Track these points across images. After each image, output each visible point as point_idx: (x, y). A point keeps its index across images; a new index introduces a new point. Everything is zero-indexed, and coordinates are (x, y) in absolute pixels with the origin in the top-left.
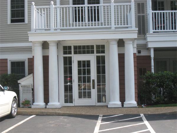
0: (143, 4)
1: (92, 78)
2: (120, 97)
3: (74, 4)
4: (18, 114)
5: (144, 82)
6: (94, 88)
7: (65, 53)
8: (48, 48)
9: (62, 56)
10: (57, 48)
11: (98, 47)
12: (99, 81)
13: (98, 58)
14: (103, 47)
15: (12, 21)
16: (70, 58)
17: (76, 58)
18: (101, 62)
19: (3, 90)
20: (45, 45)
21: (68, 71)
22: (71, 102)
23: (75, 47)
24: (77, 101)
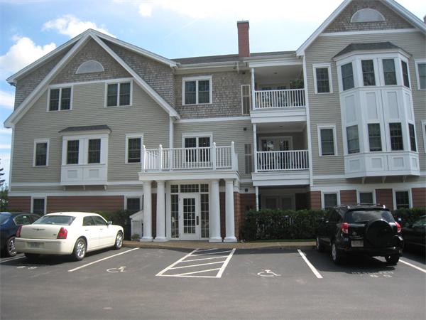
0: (250, 145)
1: (196, 216)
2: (221, 233)
3: (186, 146)
4: (123, 246)
5: (246, 218)
6: (198, 224)
7: (173, 191)
8: (156, 187)
9: (169, 194)
10: (165, 187)
11: (202, 186)
12: (202, 218)
13: (202, 196)
14: (207, 186)
15: (129, 161)
16: (177, 196)
17: (182, 196)
18: (205, 199)
19: (107, 224)
20: (154, 184)
21: (175, 208)
22: (177, 237)
23: (182, 186)
24: (183, 236)
